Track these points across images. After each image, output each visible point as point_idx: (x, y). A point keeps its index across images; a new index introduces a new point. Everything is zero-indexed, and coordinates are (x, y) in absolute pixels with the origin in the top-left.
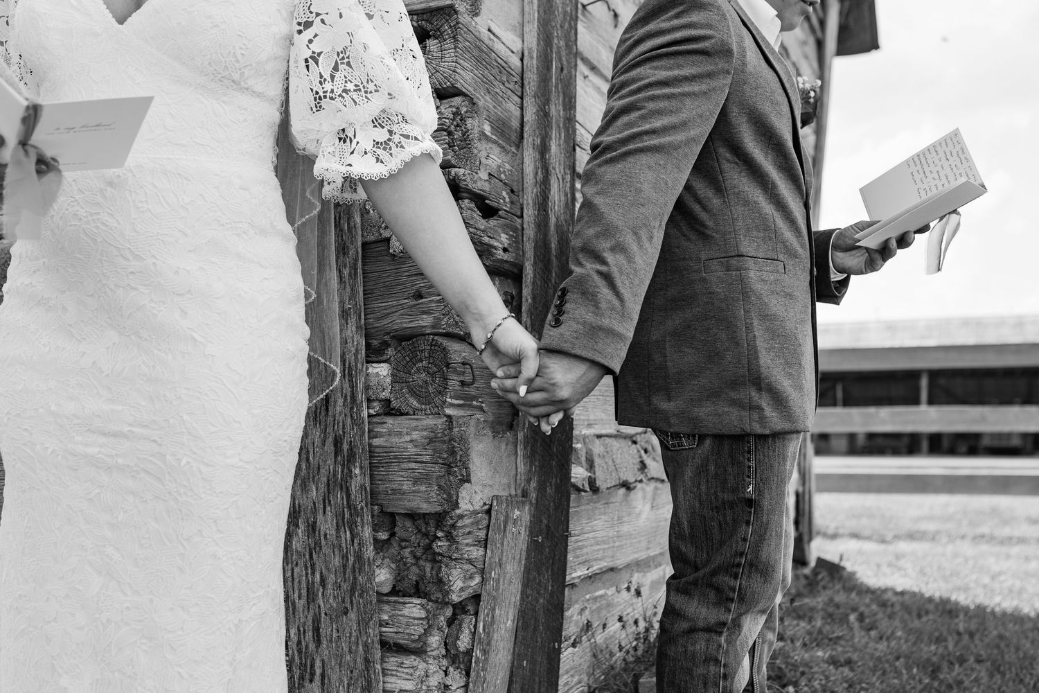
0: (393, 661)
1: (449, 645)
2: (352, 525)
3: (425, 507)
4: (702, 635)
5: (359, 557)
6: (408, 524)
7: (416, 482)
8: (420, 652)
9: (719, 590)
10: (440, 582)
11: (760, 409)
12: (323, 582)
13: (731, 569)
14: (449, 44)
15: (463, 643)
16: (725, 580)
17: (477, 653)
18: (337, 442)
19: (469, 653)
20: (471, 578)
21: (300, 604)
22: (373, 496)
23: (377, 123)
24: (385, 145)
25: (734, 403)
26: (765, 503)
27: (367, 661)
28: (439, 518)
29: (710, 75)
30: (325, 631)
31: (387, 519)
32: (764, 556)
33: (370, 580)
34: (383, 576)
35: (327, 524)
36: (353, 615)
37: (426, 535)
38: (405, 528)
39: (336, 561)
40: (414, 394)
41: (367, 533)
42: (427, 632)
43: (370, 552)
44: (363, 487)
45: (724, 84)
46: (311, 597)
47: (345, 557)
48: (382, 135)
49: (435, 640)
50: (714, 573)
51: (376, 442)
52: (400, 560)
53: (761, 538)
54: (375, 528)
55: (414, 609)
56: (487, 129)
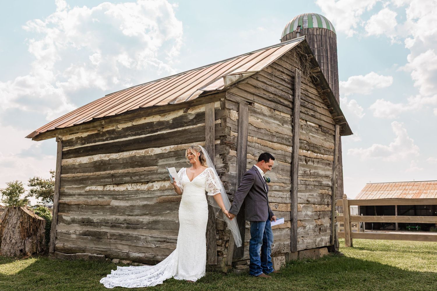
0: (218, 247)
1: (225, 245)
2: (214, 231)
3: (222, 229)
4: (253, 245)
5: (214, 235)
6: (220, 231)
7: (221, 226)
8: (221, 246)
9: (255, 240)
10: (223, 238)
11: (257, 218)
12: (211, 238)
13: (256, 237)
14: (225, 176)
15: (227, 246)
16: (255, 238)
17: (229, 247)
18: (212, 221)
19: (228, 247)
20: (228, 238)
21: (208, 240)
22: (216, 228)
23: (214, 190)
24: (214, 192)
25: (255, 218)
26: (260, 230)
27: (215, 246)
28: (223, 230)
29: (251, 182)
30: (211, 243)
31: (218, 231)
32: (260, 236)
33: (216, 237)
34: (217, 237)
35: (211, 231)
36: (214, 241)
37: (222, 232)
38: (220, 232)
39: (212, 235)
40: (221, 216)
41: (215, 232)
42: (222, 244)
43: (216, 234)
44: (215, 227)
45: (253, 183)
46: (209, 239)
47: (213, 235)
48: (214, 191)
49: (223, 245)
50: (254, 238)
51: (217, 222)
52: (220, 235)
53: (259, 233)
54: (216, 232)
55: (220, 241)
56: (230, 185)
